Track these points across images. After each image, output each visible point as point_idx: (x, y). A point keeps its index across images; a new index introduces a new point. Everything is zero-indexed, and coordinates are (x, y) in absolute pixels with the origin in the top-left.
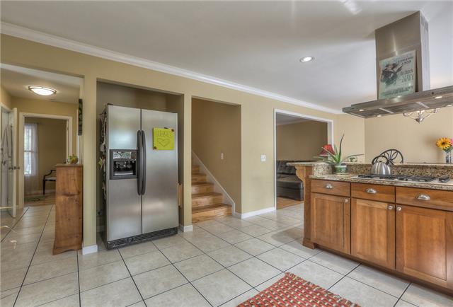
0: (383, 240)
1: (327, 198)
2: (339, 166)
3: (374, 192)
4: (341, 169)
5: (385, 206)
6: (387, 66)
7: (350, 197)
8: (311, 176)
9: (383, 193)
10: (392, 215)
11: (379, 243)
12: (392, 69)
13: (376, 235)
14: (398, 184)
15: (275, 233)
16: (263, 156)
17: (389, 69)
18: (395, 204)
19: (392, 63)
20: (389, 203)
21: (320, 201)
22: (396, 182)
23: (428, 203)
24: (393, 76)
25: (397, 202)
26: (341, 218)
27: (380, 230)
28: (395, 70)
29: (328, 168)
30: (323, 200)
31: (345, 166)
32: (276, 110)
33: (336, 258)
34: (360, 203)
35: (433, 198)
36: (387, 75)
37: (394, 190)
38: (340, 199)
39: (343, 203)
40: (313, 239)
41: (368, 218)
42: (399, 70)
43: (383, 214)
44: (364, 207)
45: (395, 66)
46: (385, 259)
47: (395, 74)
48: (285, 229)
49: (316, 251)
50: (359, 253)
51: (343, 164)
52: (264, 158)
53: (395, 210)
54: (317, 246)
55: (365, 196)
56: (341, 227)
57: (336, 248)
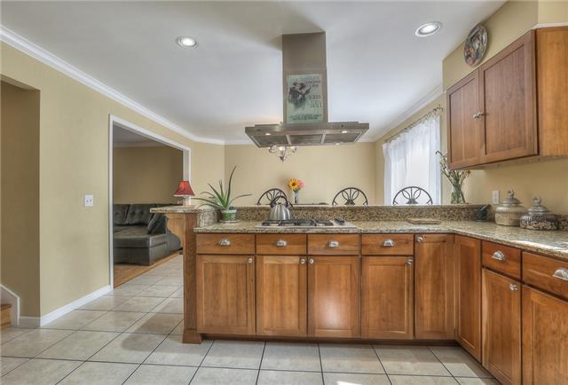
0: (294, 303)
1: (223, 260)
2: (228, 212)
3: (285, 243)
4: (230, 214)
5: (296, 260)
6: (295, 84)
7: (255, 255)
8: (196, 229)
9: (294, 244)
10: (303, 269)
11: (290, 308)
12: (301, 89)
13: (287, 299)
14: (311, 231)
15: (126, 336)
16: (89, 197)
17: (297, 88)
18: (307, 256)
19: (299, 82)
20: (301, 256)
21: (211, 266)
22: (308, 229)
23: (339, 250)
24: (301, 99)
25: (309, 253)
26: (242, 287)
27: (290, 292)
28: (304, 91)
29: (214, 214)
30: (216, 266)
31: (235, 211)
32: (113, 118)
33: (237, 346)
34: (268, 261)
35: (342, 243)
36: (296, 95)
37: (306, 238)
38: (241, 260)
39: (246, 265)
40: (201, 328)
41: (277, 280)
42: (307, 92)
43: (294, 271)
44: (273, 266)
45: (303, 86)
46: (296, 326)
47: (304, 96)
48: (143, 322)
49: (206, 345)
50: (266, 329)
51: (231, 208)
52: (89, 200)
53: (307, 263)
54: (206, 337)
55: (275, 251)
56: (243, 300)
57: (236, 332)
